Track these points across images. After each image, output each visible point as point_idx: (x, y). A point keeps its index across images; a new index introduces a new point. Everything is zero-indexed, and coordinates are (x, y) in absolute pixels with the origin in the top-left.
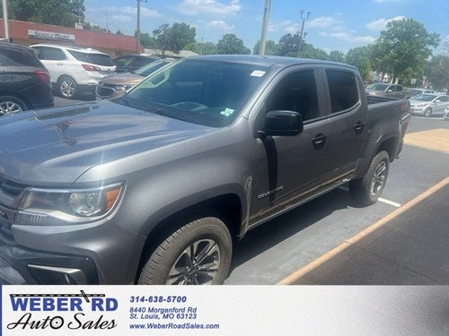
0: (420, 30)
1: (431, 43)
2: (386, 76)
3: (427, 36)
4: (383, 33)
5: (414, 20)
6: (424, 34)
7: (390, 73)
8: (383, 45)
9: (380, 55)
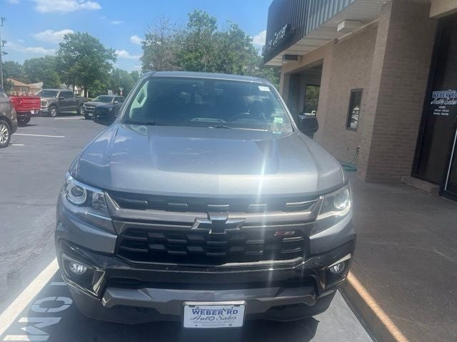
0: (98, 45)
1: (110, 57)
2: (76, 88)
3: (104, 51)
4: (61, 45)
5: (89, 34)
6: (101, 48)
7: (79, 86)
8: (65, 58)
9: (64, 67)
